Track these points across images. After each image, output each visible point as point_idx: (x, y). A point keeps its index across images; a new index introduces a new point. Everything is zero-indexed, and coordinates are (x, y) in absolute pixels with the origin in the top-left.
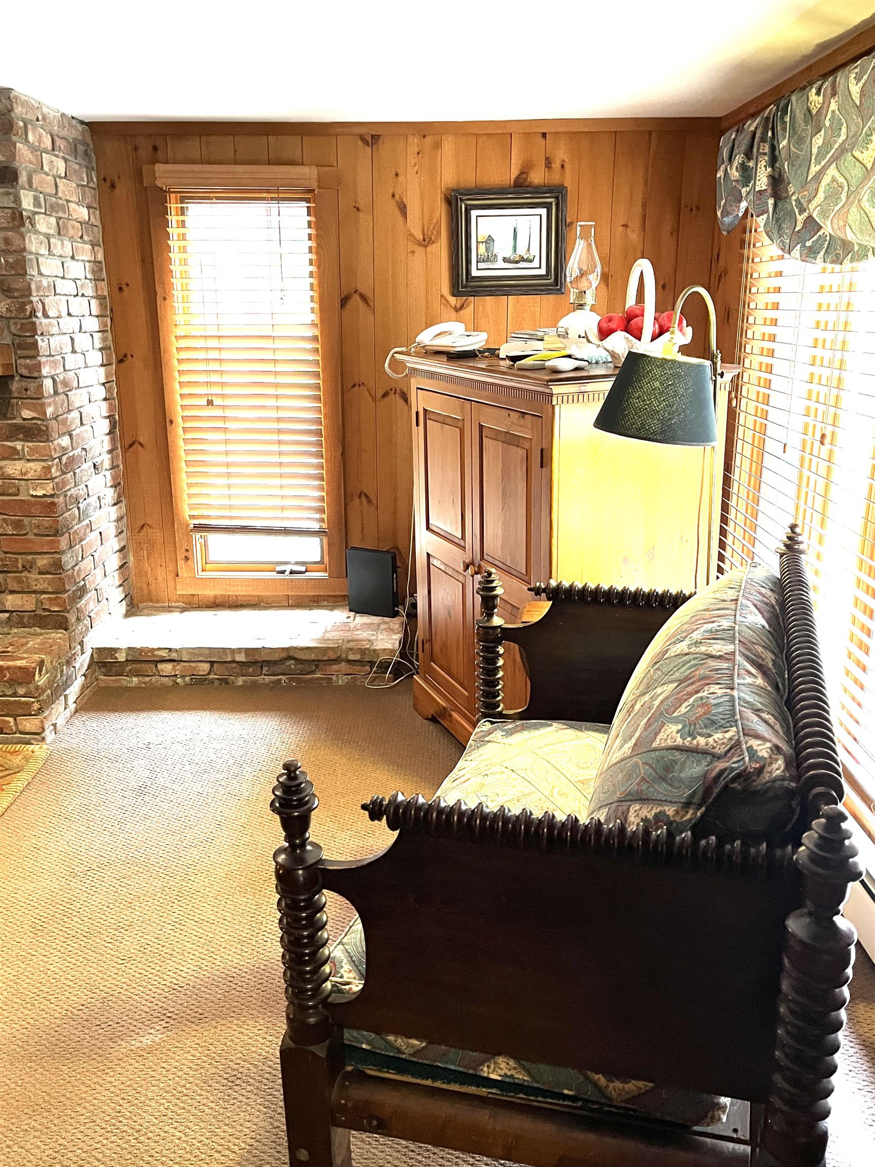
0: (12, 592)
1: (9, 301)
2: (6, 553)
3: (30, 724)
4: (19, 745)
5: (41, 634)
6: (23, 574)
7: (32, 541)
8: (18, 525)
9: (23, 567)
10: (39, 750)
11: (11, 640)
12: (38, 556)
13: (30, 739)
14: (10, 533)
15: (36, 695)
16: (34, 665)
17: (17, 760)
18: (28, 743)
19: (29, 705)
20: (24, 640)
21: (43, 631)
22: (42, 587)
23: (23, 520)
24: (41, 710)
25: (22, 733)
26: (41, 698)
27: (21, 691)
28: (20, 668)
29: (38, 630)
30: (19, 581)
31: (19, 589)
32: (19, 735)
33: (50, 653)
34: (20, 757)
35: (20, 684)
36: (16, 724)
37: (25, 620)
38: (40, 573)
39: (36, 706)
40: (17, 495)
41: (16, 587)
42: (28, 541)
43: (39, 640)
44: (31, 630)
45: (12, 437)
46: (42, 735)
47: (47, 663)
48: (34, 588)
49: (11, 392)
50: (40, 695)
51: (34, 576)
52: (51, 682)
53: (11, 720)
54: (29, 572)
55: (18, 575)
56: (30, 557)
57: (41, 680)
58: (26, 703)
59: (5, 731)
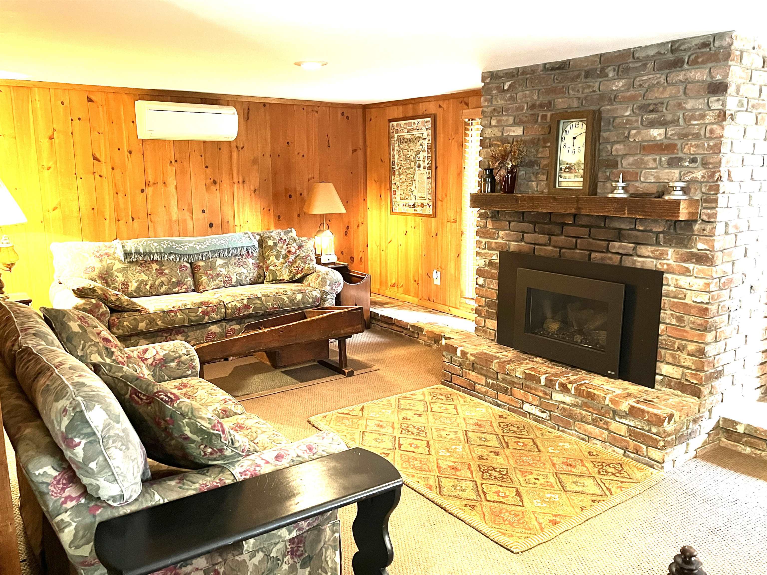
0: (668, 363)
1: (704, 171)
2: (669, 336)
3: (655, 454)
4: (645, 466)
5: (681, 396)
6: (677, 353)
7: (687, 332)
8: (680, 319)
9: (678, 348)
10: (656, 474)
11: (659, 395)
12: (690, 343)
13: (653, 465)
14: (674, 324)
15: (663, 436)
16: (665, 415)
17: (638, 475)
18: (652, 467)
19: (658, 441)
20: (667, 397)
21: (683, 395)
22: (688, 365)
23: (683, 317)
24: (664, 447)
25: (649, 458)
26: (666, 439)
27: (654, 430)
28: (655, 415)
29: (679, 393)
30: (674, 357)
31: (672, 362)
32: (647, 459)
33: (680, 411)
34: (642, 474)
35: (654, 425)
36: (647, 451)
37: (672, 384)
38: (689, 355)
39: (662, 443)
40: (684, 299)
41: (671, 360)
42: (684, 331)
43: (677, 399)
44: (675, 392)
45: (688, 260)
46: (662, 465)
47: (676, 417)
48: (683, 364)
49: (693, 231)
50: (665, 437)
51: (684, 355)
52: (676, 431)
53: (644, 447)
54: (682, 352)
55: (674, 352)
56: (683, 343)
57: (669, 427)
58: (656, 439)
59: (639, 453)
